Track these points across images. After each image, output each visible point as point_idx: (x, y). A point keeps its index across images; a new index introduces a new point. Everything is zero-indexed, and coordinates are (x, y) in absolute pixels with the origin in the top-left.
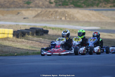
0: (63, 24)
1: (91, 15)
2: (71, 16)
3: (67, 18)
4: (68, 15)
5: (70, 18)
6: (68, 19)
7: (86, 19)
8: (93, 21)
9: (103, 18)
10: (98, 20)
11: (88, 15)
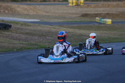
0: (9, 17)
1: (29, 9)
2: (13, 10)
3: (9, 11)
4: (10, 8)
5: (12, 12)
6: (11, 12)
7: (26, 13)
8: (31, 14)
9: (39, 11)
10: (35, 13)
11: (26, 9)
